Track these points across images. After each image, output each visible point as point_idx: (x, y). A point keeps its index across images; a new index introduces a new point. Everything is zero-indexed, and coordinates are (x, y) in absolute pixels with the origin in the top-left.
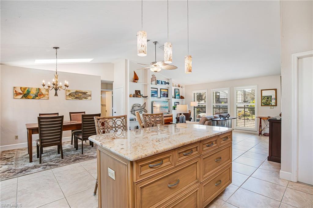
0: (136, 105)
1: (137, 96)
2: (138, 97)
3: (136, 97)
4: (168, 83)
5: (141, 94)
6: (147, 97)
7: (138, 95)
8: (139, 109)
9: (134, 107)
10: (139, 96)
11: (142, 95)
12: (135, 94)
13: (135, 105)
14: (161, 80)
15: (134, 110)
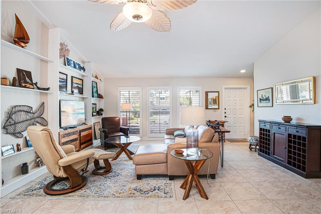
0: (21, 109)
1: (23, 85)
2: (25, 87)
3: (21, 86)
4: (84, 70)
5: (34, 82)
6: (48, 89)
7: (26, 82)
8: (28, 118)
9: (15, 113)
10: (28, 85)
11: (36, 84)
12: (17, 78)
13: (17, 109)
14: (73, 60)
15: (15, 123)
